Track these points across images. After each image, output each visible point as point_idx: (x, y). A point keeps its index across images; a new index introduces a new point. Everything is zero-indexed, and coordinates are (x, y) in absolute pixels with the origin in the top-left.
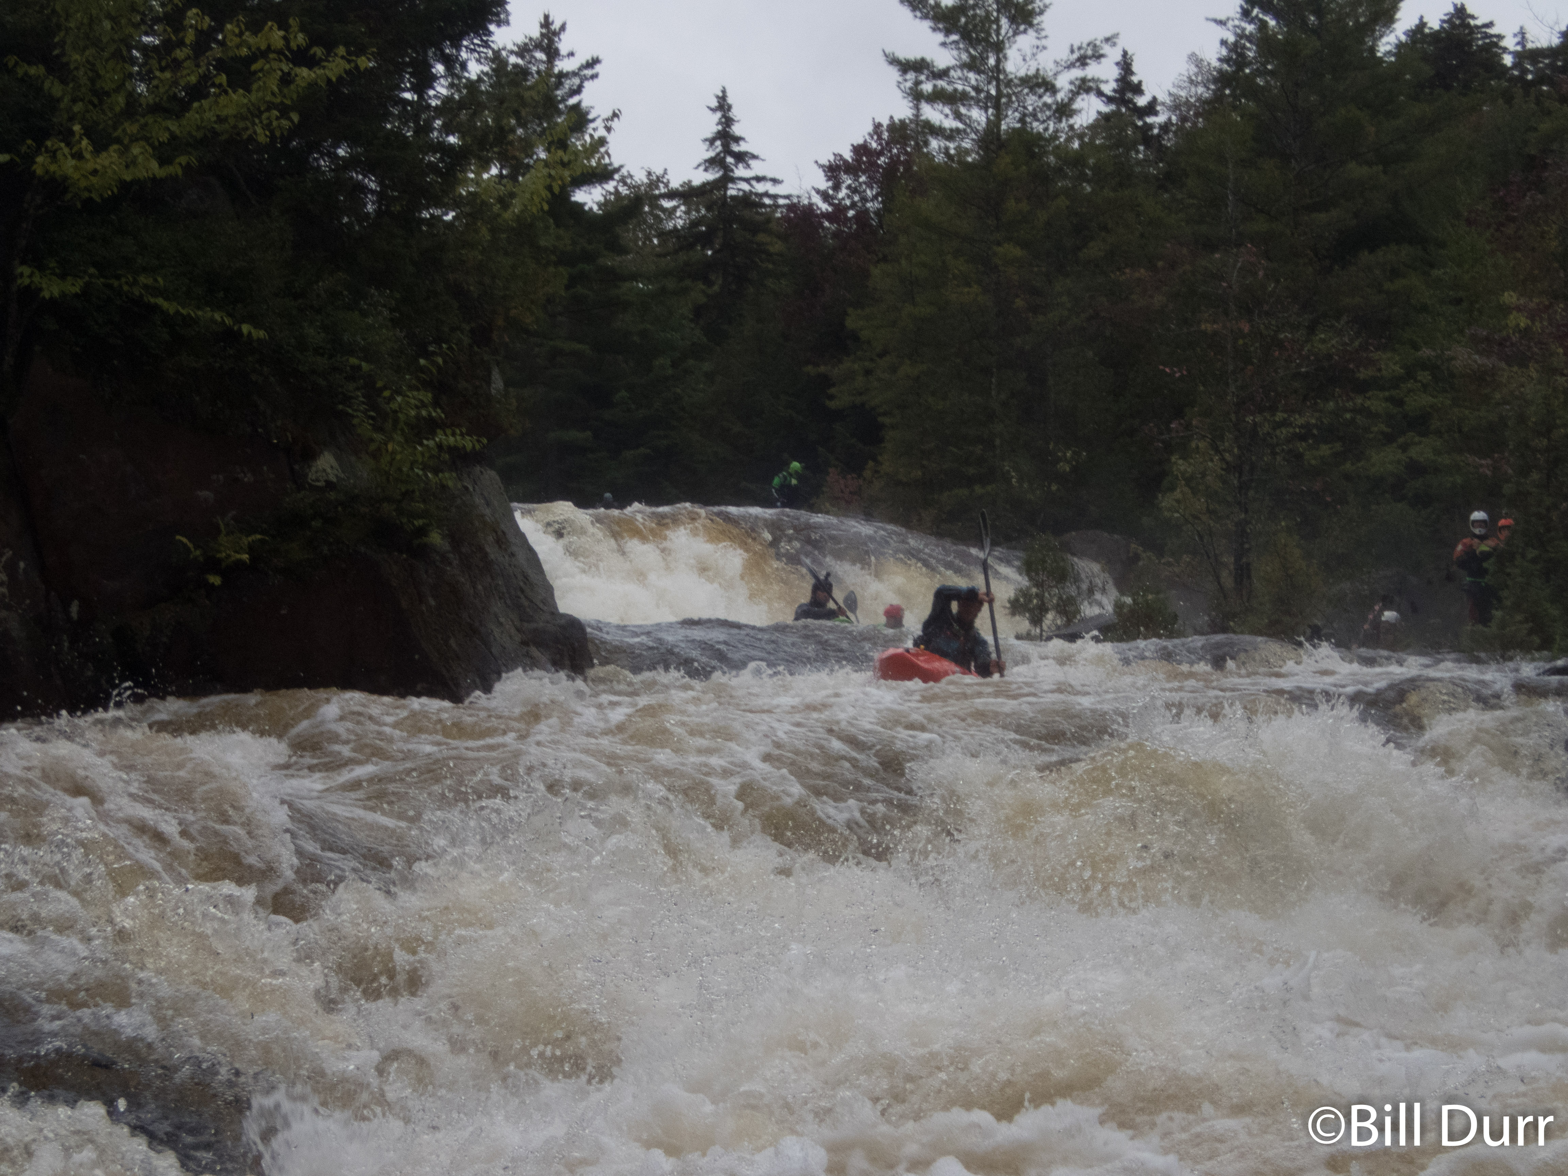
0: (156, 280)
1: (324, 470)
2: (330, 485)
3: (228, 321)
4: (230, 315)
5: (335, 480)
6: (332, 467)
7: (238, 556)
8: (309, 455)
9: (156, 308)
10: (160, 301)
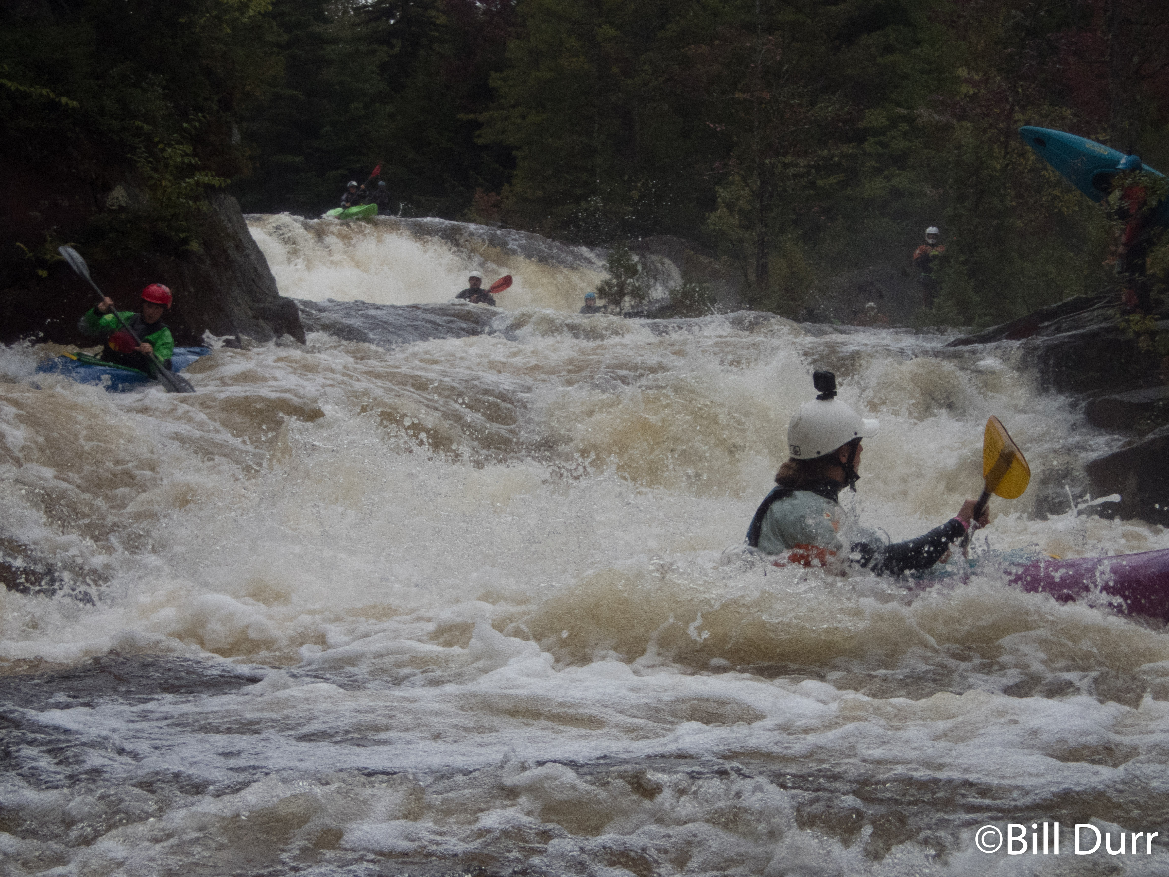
0: (3, 67)
1: (117, 198)
2: (121, 209)
3: (52, 95)
4: (52, 91)
5: (124, 205)
6: (123, 196)
7: (59, 257)
8: (107, 188)
9: (2, 87)
10: (5, 81)
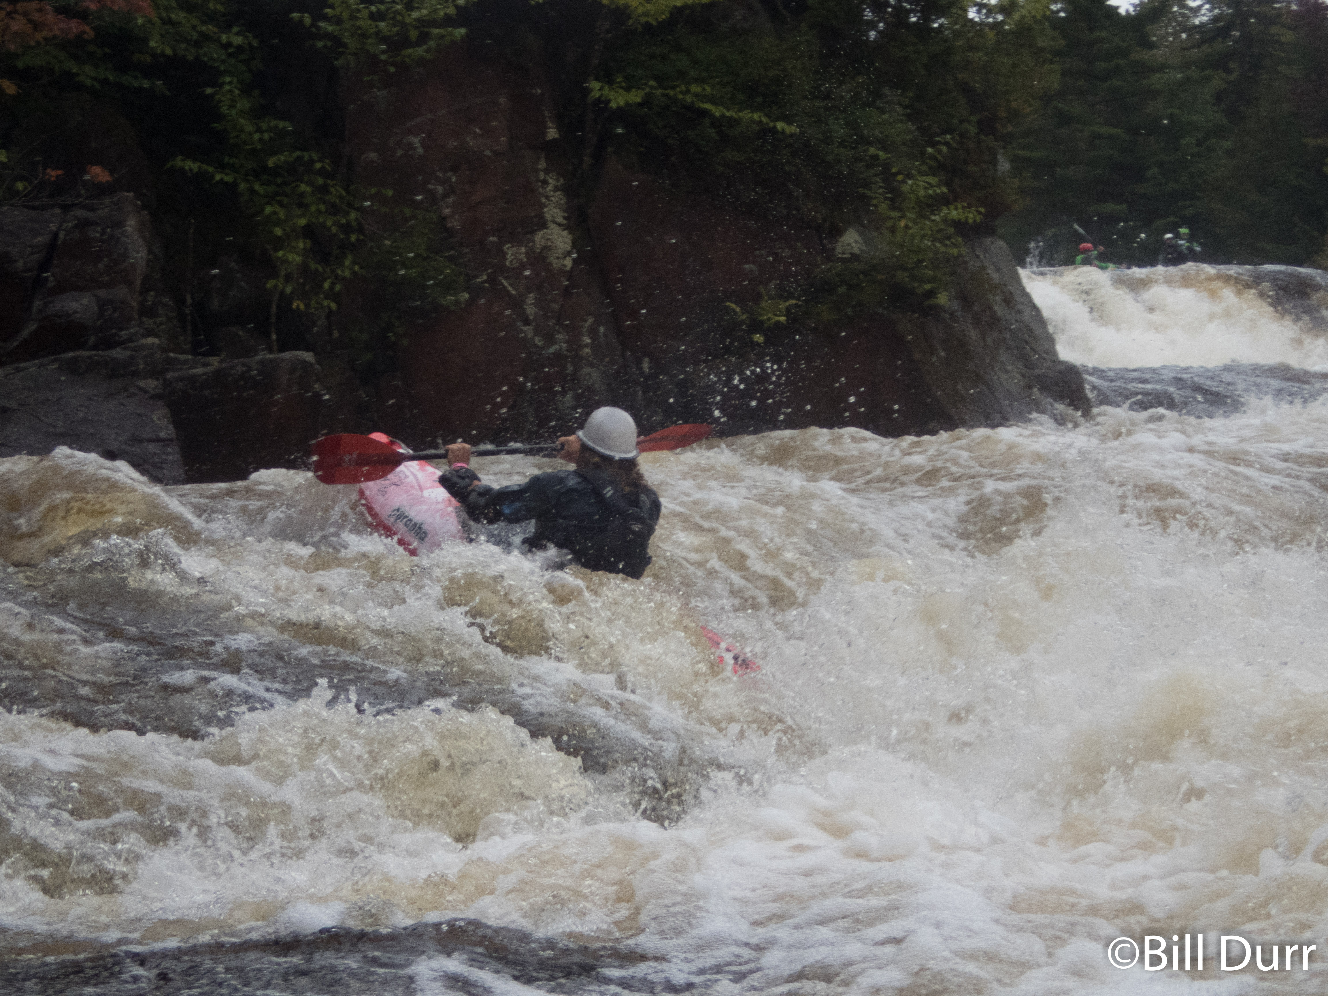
0: (704, 89)
1: (849, 244)
2: (854, 257)
4: (765, 115)
5: (858, 252)
6: (856, 242)
7: (778, 318)
8: (836, 232)
9: (704, 113)
10: (708, 106)
